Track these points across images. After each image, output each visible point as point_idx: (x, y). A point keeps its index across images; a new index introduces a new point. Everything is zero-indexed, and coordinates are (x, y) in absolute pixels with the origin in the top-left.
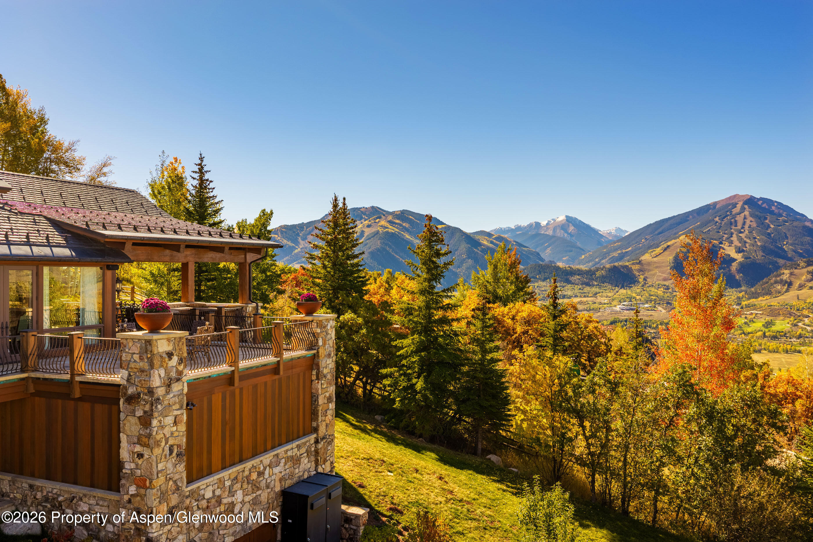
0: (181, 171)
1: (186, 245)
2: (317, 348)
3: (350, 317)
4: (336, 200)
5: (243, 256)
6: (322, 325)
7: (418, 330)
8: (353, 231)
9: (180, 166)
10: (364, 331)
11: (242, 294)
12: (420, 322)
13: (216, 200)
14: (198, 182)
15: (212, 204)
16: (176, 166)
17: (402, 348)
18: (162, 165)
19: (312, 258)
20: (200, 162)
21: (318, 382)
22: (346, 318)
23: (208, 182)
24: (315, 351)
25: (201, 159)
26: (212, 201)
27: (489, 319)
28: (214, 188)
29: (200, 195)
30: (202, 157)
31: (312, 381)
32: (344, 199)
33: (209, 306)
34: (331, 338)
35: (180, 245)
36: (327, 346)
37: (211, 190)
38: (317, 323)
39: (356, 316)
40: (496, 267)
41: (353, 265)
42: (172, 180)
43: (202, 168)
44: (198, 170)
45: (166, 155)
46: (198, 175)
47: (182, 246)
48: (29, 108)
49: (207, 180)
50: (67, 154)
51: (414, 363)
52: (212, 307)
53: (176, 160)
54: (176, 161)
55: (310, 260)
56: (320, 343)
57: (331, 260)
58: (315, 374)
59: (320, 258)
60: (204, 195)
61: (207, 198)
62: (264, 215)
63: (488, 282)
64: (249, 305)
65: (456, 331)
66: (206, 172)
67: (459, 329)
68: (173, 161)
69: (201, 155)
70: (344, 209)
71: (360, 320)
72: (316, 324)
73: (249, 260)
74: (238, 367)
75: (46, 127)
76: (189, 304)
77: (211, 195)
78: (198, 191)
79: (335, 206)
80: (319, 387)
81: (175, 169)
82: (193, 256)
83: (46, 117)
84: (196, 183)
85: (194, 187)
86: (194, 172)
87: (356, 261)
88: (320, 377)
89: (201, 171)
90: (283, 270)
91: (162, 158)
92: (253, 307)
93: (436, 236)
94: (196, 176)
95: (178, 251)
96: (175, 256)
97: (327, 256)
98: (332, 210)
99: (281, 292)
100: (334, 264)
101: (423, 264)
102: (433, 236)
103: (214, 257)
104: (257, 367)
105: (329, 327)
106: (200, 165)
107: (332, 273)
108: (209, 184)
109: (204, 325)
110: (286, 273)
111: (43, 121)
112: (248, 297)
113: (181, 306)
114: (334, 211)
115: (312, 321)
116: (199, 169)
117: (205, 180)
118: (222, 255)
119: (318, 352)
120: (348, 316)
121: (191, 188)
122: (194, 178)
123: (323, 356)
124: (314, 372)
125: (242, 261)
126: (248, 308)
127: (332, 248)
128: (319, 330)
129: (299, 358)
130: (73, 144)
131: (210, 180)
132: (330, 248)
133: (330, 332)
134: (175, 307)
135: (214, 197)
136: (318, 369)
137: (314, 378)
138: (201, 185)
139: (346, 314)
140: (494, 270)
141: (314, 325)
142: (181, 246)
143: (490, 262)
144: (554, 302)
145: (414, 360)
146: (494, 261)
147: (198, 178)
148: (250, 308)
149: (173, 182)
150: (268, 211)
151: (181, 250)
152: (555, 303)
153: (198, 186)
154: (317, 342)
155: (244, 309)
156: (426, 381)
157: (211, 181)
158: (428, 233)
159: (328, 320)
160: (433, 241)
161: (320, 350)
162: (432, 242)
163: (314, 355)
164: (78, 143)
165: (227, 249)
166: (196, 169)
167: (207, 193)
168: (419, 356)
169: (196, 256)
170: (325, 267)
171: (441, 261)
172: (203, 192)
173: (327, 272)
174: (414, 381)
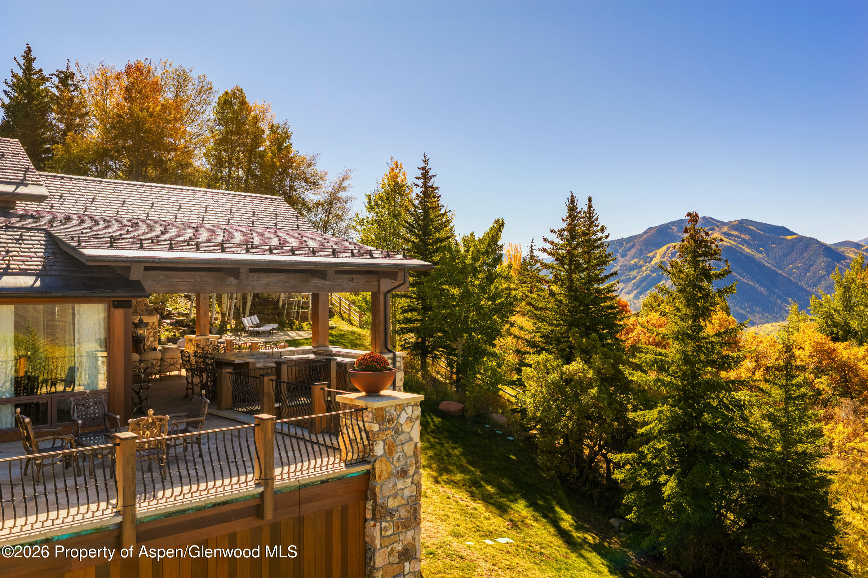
0: (403, 178)
2: (373, 460)
3: (576, 368)
4: (573, 201)
6: (386, 416)
7: (674, 397)
8: (601, 244)
9: (401, 172)
10: (594, 391)
12: (676, 384)
13: (443, 211)
14: (422, 190)
15: (437, 216)
16: (397, 172)
17: (646, 423)
20: (424, 165)
21: (375, 526)
22: (571, 369)
23: (434, 189)
25: (426, 162)
26: (438, 212)
27: (799, 386)
28: (440, 196)
29: (424, 205)
30: (427, 159)
31: (366, 520)
32: (590, 199)
34: (411, 439)
36: (397, 455)
37: (436, 199)
38: (373, 414)
39: (586, 367)
40: (847, 289)
41: (598, 291)
42: (392, 189)
43: (427, 172)
44: (421, 176)
46: (422, 181)
47: (244, 272)
48: (275, 123)
49: (432, 187)
50: (310, 169)
51: (659, 451)
53: (398, 164)
54: (397, 167)
56: (379, 452)
58: (370, 508)
59: (548, 282)
61: (433, 208)
62: (496, 226)
63: (835, 310)
66: (431, 177)
69: (425, 156)
70: (590, 214)
71: (591, 374)
72: (371, 415)
73: (384, 290)
74: (134, 515)
75: (291, 141)
77: (437, 204)
78: (422, 200)
79: (572, 209)
80: (377, 533)
81: (396, 176)
82: (280, 284)
83: (290, 131)
84: (419, 190)
85: (417, 196)
86: (417, 178)
87: (606, 285)
88: (378, 516)
89: (425, 175)
93: (706, 246)
94: (420, 182)
98: (568, 215)
101: (681, 291)
102: (700, 247)
104: (199, 509)
105: (402, 420)
106: (424, 169)
108: (434, 191)
109: (145, 414)
111: (287, 136)
112: (384, 344)
114: (570, 216)
115: (366, 409)
116: (423, 174)
117: (429, 187)
120: (576, 365)
121: (413, 198)
122: (418, 186)
123: (385, 475)
125: (374, 290)
127: (565, 267)
128: (376, 427)
129: (322, 482)
130: (313, 158)
131: (436, 186)
132: (563, 267)
133: (406, 429)
135: (440, 207)
136: (375, 499)
137: (369, 515)
138: (424, 192)
139: (573, 363)
140: (844, 293)
141: (368, 416)
143: (838, 282)
145: (661, 446)
146: (844, 280)
147: (421, 185)
149: (393, 191)
150: (500, 221)
151: (242, 276)
153: (421, 194)
154: (372, 450)
156: (680, 483)
157: (438, 188)
158: (692, 242)
159: (402, 407)
160: (700, 256)
161: (377, 464)
162: (697, 257)
163: (368, 472)
164: (319, 157)
166: (419, 173)
167: (433, 202)
168: (669, 440)
169: (287, 285)
171: (713, 287)
172: (427, 202)
174: (662, 479)
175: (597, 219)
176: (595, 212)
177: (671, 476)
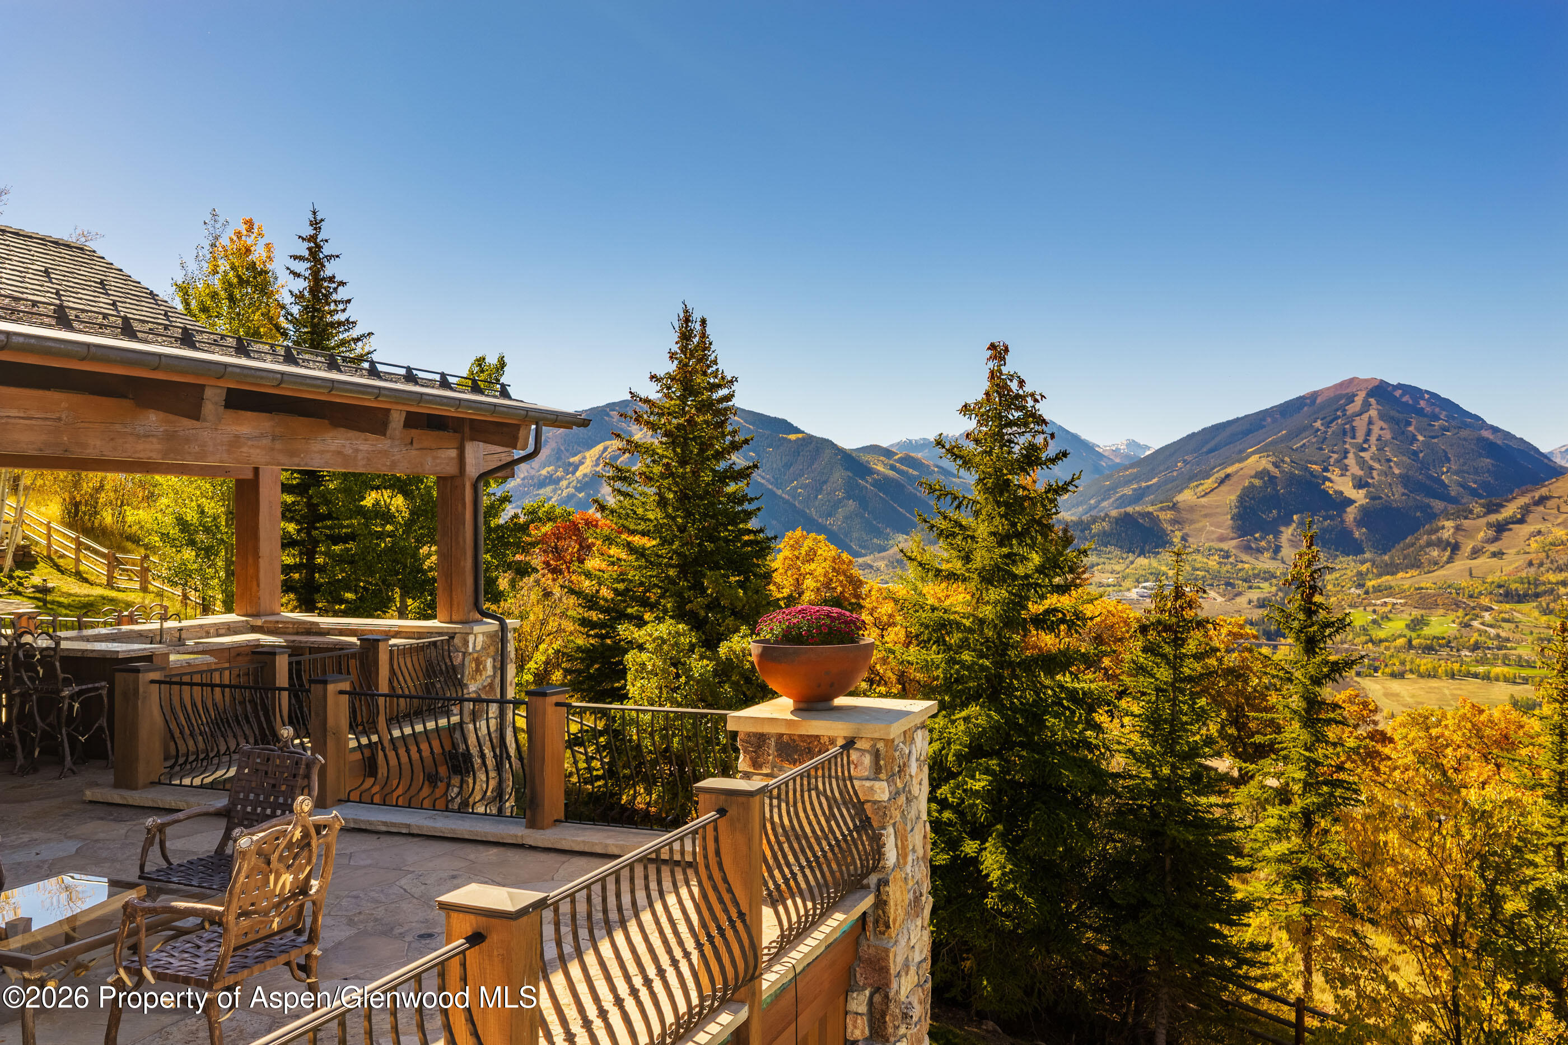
0: (265, 255)
1: (230, 391)
2: (875, 880)
4: (687, 320)
5: (453, 453)
6: (894, 759)
7: (969, 689)
8: (730, 407)
9: (262, 242)
11: (450, 589)
12: (982, 665)
13: (355, 333)
14: (306, 284)
15: (343, 343)
16: (249, 241)
18: (213, 245)
19: (624, 479)
20: (310, 231)
23: (334, 285)
24: (867, 903)
25: (316, 224)
26: (346, 335)
28: (349, 301)
29: (313, 317)
30: (319, 218)
32: (703, 322)
33: (328, 632)
34: (918, 818)
35: (202, 387)
36: (910, 858)
37: (341, 307)
38: (877, 755)
41: (730, 499)
42: (239, 277)
43: (319, 247)
44: (306, 254)
45: (221, 220)
46: (308, 265)
47: (213, 398)
49: (331, 279)
51: (976, 794)
52: (342, 632)
53: (250, 224)
54: (250, 230)
55: (618, 484)
56: (891, 856)
57: (677, 484)
58: (863, 1009)
59: (648, 479)
60: (321, 318)
61: (332, 325)
62: (482, 371)
64: (477, 629)
65: (1075, 689)
66: (329, 257)
67: (1086, 686)
68: (243, 228)
69: (314, 213)
70: (705, 349)
72: (867, 760)
73: (473, 470)
76: (259, 622)
77: (341, 317)
78: (306, 308)
79: (686, 336)
81: (248, 251)
82: (265, 442)
84: (300, 285)
85: (296, 297)
86: (295, 258)
87: (738, 486)
88: (890, 1030)
89: (316, 256)
90: (533, 512)
91: (211, 229)
92: (487, 635)
93: (1021, 407)
94: (302, 267)
95: (195, 414)
96: (187, 440)
97: (668, 472)
99: (523, 571)
100: (683, 498)
102: (1010, 407)
103: (348, 451)
105: (911, 767)
106: (312, 238)
107: (679, 520)
108: (335, 289)
110: (540, 519)
112: (471, 600)
113: (231, 629)
114: (683, 350)
115: (850, 744)
116: (310, 249)
117: (324, 279)
118: (382, 444)
119: (881, 903)
121: (287, 299)
122: (297, 275)
123: (895, 917)
124: (859, 1003)
125: (451, 470)
126: (471, 638)
127: (679, 450)
128: (882, 791)
131: (338, 279)
133: (915, 791)
134: (208, 635)
135: (349, 324)
138: (315, 290)
141: (858, 762)
142: (208, 393)
144: (1308, 599)
145: (978, 786)
147: (307, 274)
148: (480, 638)
149: (242, 282)
150: (492, 360)
152: (1311, 603)
153: (306, 293)
154: (878, 852)
155: (457, 641)
156: (1012, 854)
157: (342, 284)
158: (996, 397)
159: (912, 733)
161: (890, 888)
163: (864, 915)
165: (397, 419)
166: (302, 249)
167: (331, 313)
168: (987, 771)
169: (278, 445)
170: (662, 502)
171: (1038, 480)
172: (318, 310)
173: (668, 516)
174: (970, 847)
175: (715, 362)
176: (713, 348)
177: (984, 841)
